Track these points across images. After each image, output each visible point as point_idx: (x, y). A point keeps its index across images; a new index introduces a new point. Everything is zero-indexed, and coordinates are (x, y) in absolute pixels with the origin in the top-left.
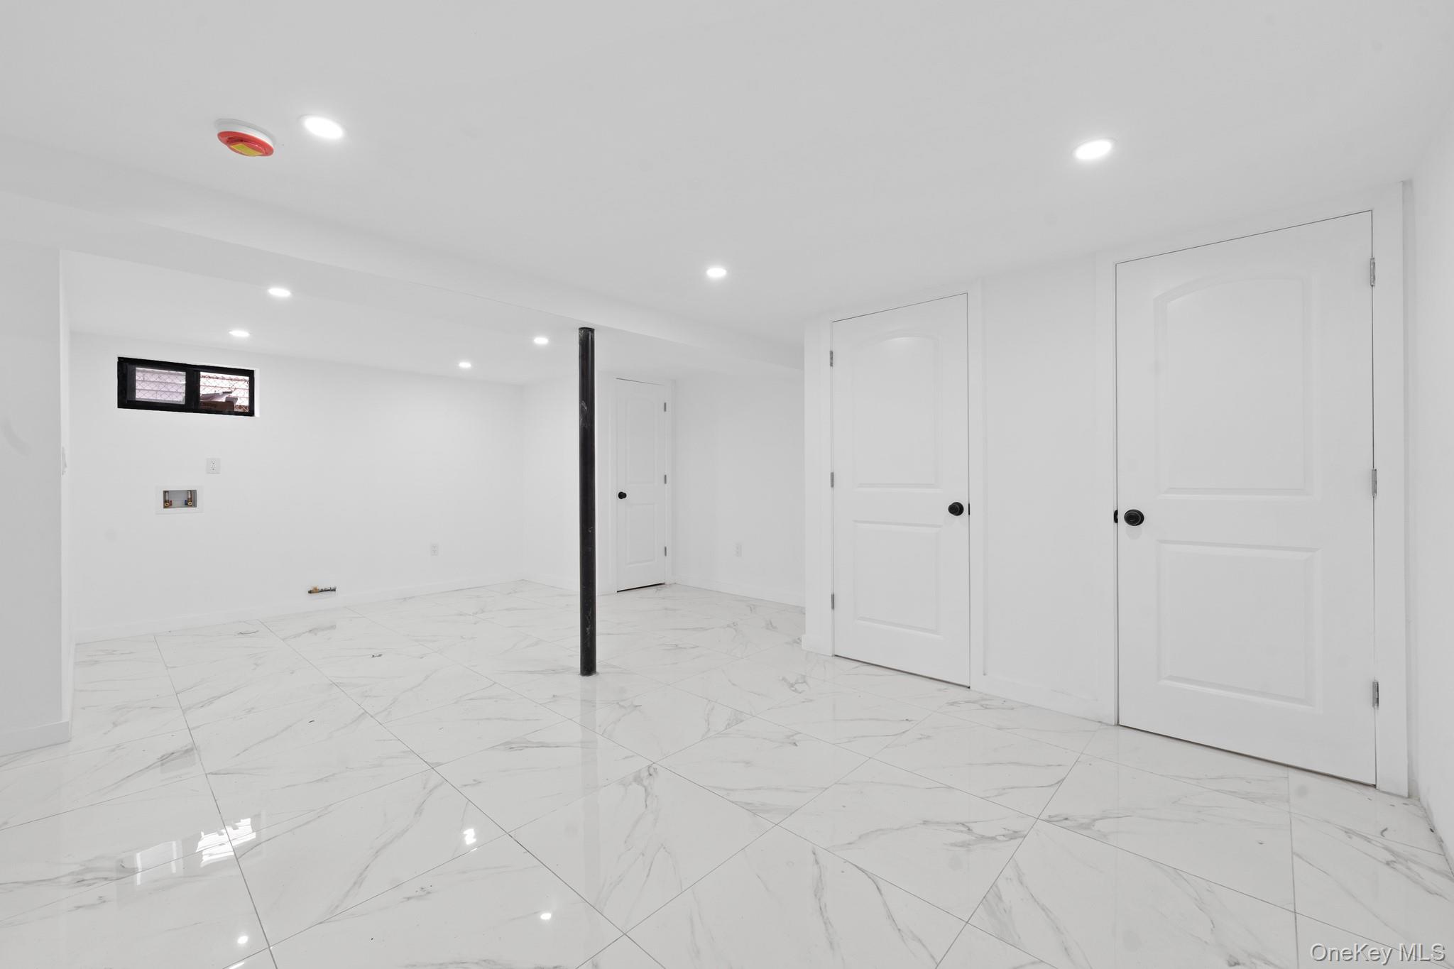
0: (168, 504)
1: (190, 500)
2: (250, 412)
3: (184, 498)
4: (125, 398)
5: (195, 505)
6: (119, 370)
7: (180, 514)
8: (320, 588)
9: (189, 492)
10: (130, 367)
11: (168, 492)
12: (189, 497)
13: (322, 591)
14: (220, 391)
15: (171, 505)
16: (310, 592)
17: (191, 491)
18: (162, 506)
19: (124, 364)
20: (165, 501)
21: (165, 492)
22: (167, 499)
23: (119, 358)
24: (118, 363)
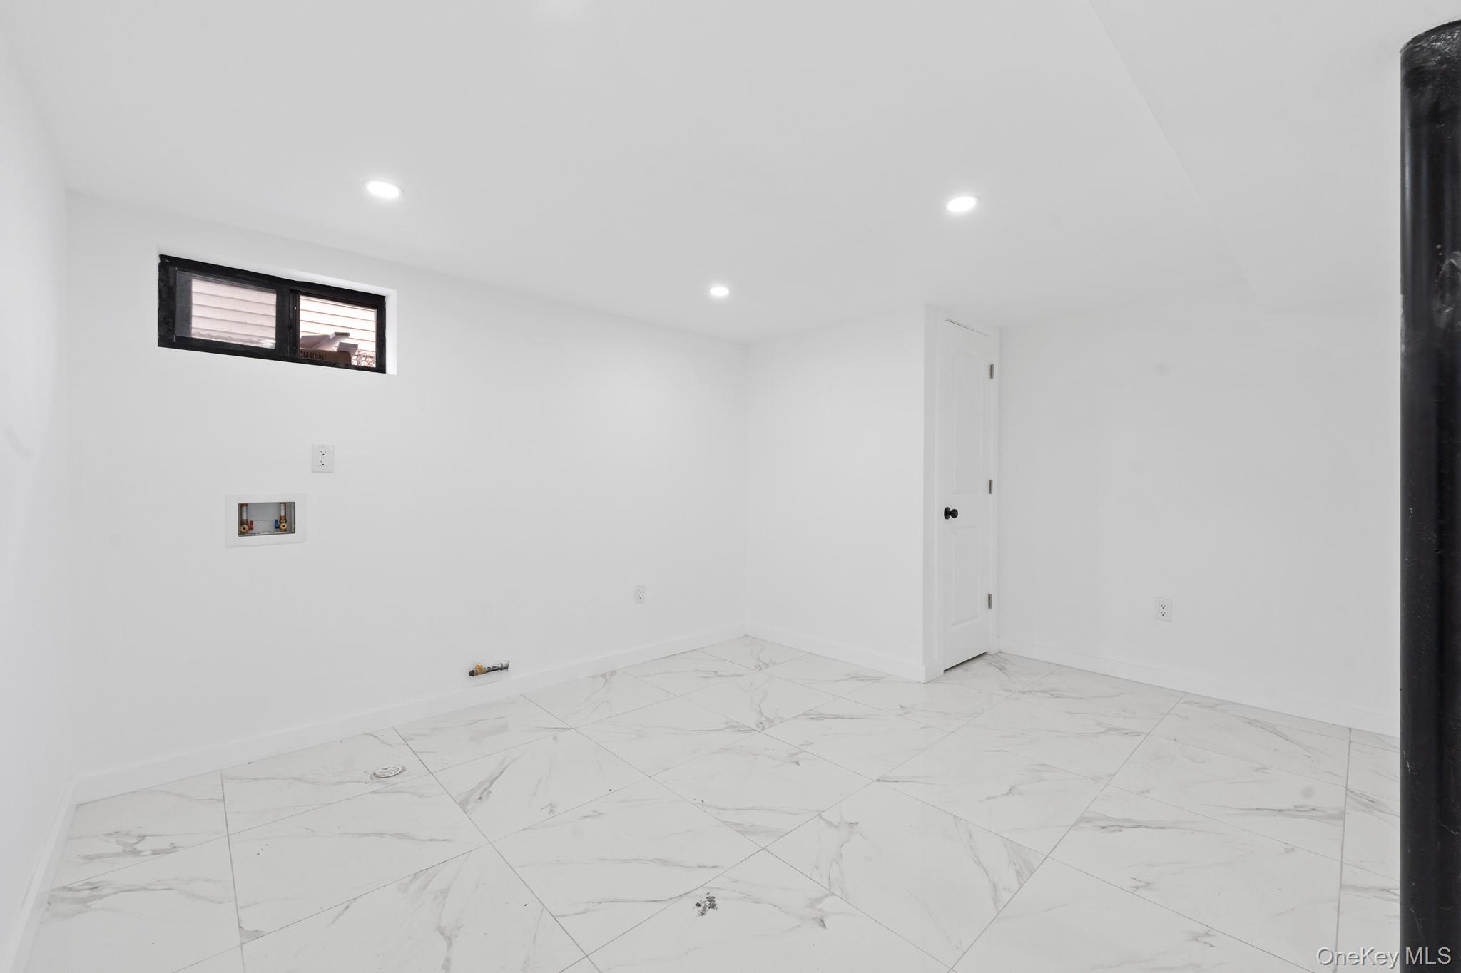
0: (246, 527)
1: (284, 520)
2: (381, 368)
3: (273, 516)
4: (172, 331)
5: (291, 530)
6: (162, 280)
7: (267, 545)
8: (487, 664)
9: (282, 506)
10: (181, 275)
11: (246, 505)
12: (283, 514)
13: (490, 670)
14: (330, 332)
15: (251, 529)
16: (472, 674)
17: (285, 503)
18: (237, 532)
19: (171, 269)
20: (242, 523)
21: (242, 506)
22: (245, 518)
23: (162, 257)
24: (160, 267)
